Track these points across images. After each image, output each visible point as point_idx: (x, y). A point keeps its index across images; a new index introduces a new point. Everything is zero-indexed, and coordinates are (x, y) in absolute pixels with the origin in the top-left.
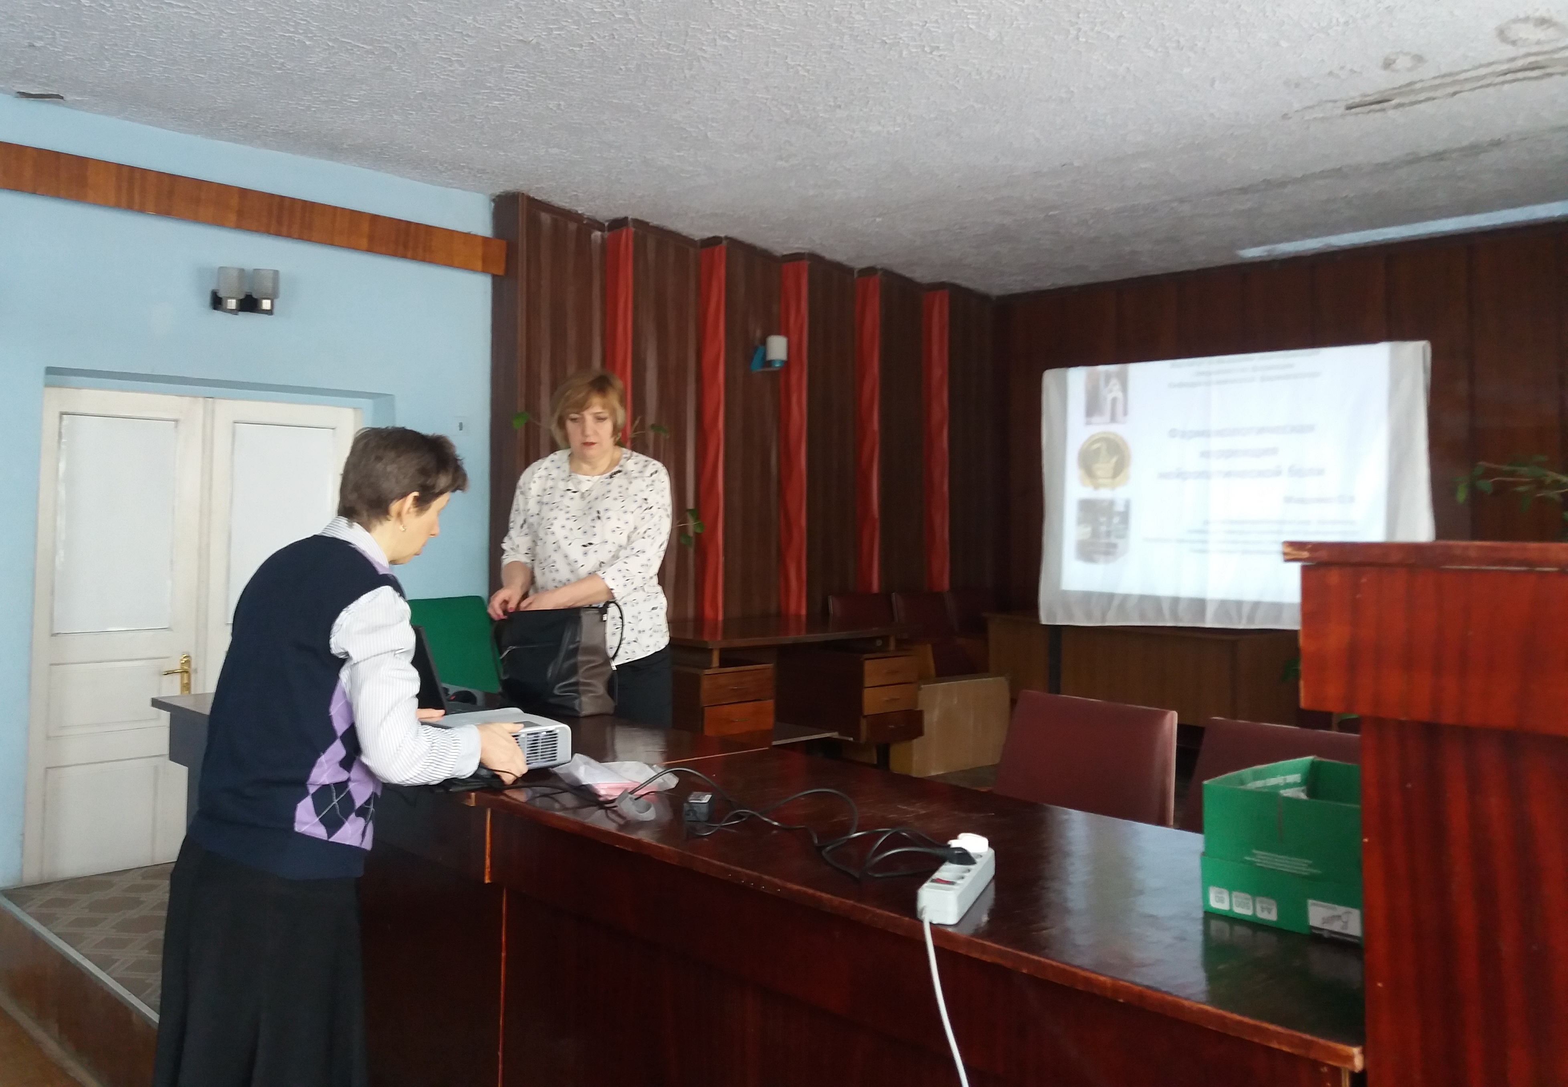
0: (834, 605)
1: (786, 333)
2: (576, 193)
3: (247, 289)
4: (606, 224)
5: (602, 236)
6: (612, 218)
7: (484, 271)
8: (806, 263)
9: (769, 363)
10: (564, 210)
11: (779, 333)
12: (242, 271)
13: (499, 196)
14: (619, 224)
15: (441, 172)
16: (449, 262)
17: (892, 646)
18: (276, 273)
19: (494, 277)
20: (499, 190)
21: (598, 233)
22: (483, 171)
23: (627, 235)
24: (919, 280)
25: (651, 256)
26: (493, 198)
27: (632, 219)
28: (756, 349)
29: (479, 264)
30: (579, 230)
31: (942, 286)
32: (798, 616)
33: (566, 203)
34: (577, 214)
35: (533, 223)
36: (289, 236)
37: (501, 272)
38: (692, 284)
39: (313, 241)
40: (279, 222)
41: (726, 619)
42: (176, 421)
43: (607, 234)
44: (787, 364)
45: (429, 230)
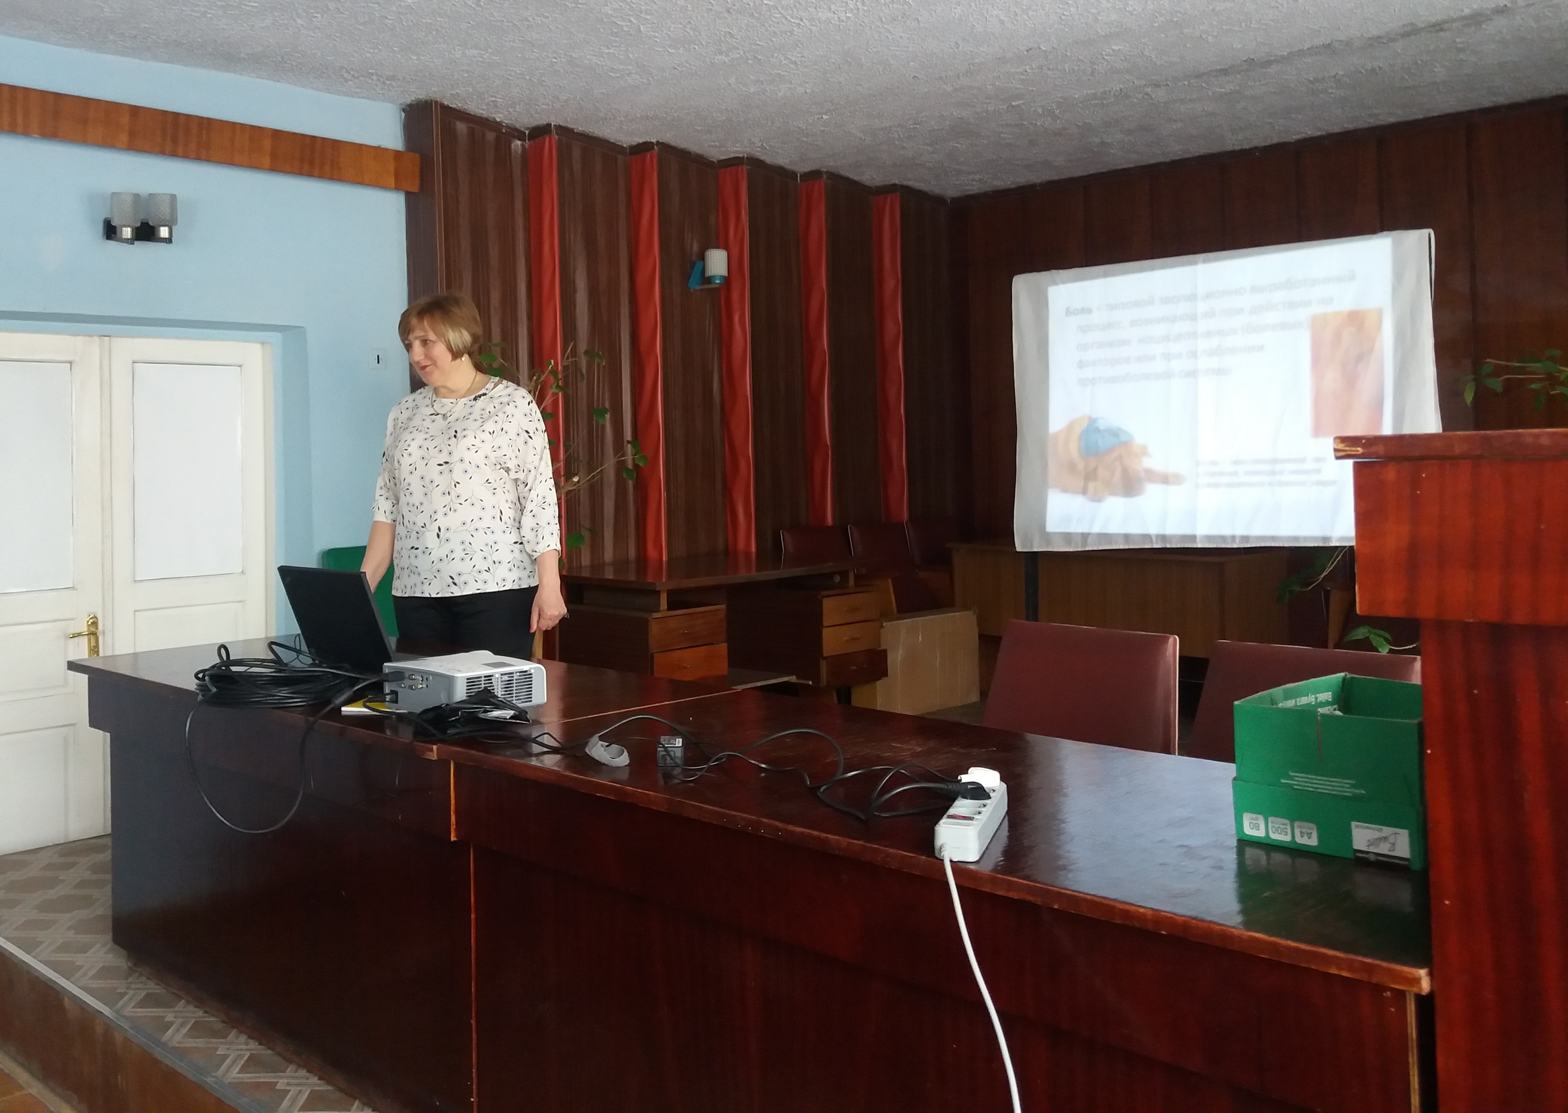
0: (787, 541)
1: (726, 248)
2: (494, 99)
3: (142, 217)
4: (527, 132)
5: (523, 146)
6: (533, 125)
7: (397, 188)
8: (746, 168)
9: (709, 280)
10: (481, 118)
11: (718, 247)
12: (137, 197)
13: (410, 106)
14: (540, 132)
15: (346, 80)
16: (359, 180)
17: (851, 582)
18: (173, 197)
19: (408, 195)
20: (409, 99)
21: (519, 143)
22: (393, 78)
23: (550, 144)
24: (868, 183)
25: (577, 167)
26: (404, 107)
27: (555, 126)
28: (693, 265)
29: (392, 181)
30: (498, 139)
31: (892, 188)
32: (748, 553)
33: (483, 110)
34: (495, 122)
35: (448, 133)
36: (186, 156)
37: (415, 189)
38: (622, 196)
39: (213, 162)
40: (175, 140)
41: (670, 559)
42: (71, 363)
43: (527, 143)
44: (727, 280)
45: (336, 145)
